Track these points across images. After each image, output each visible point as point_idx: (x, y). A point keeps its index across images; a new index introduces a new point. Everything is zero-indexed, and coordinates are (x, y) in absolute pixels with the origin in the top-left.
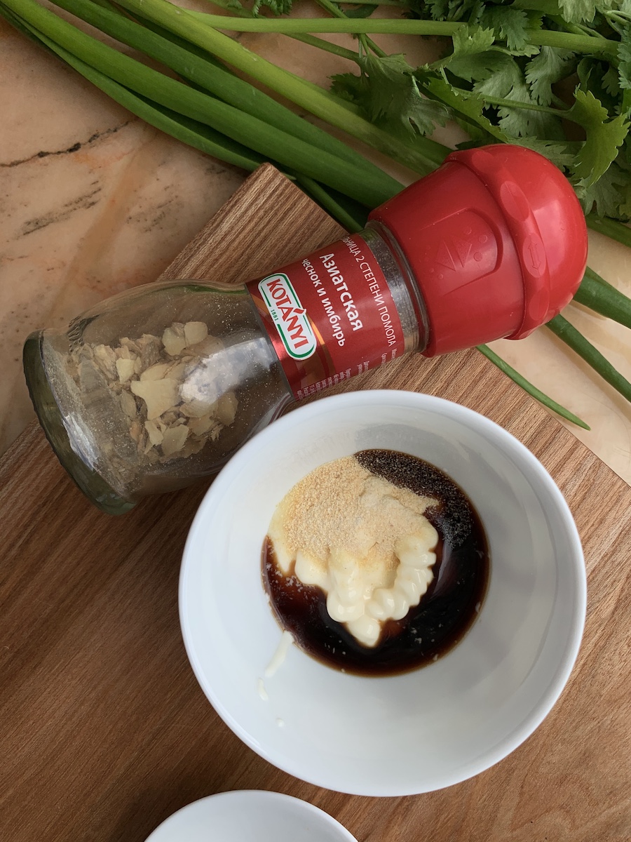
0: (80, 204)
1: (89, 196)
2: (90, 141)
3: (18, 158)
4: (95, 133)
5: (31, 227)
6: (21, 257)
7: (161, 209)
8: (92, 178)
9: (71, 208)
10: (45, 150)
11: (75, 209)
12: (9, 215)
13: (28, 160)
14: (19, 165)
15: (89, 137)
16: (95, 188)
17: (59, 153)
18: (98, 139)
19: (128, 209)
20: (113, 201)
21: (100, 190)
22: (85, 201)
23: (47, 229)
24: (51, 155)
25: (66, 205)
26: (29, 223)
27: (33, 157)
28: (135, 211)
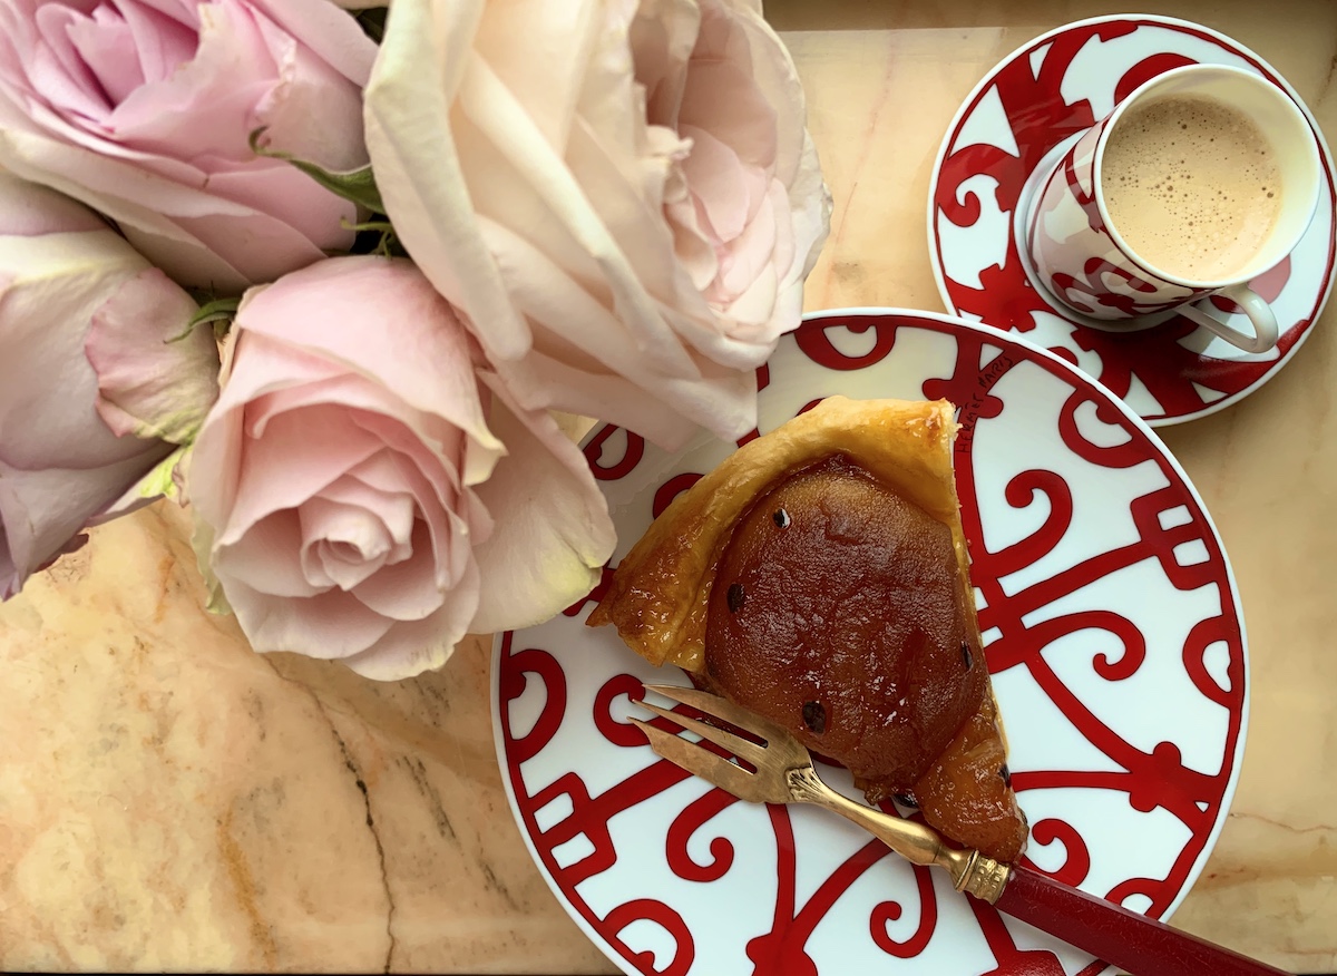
0: (421, 778)
1: (413, 768)
2: (354, 771)
3: (375, 848)
4: (345, 767)
5: (447, 830)
6: (479, 839)
7: (424, 690)
8: (393, 767)
9: (425, 789)
10: (363, 819)
11: (426, 784)
12: (435, 854)
13: (377, 837)
14: (383, 846)
15: (350, 773)
16: (403, 763)
17: (367, 803)
18: (352, 762)
19: (426, 726)
20: (417, 743)
21: (405, 758)
22: (418, 773)
23: (448, 813)
24: (371, 812)
25: (423, 793)
26: (443, 833)
27: (373, 831)
28: (427, 719)
